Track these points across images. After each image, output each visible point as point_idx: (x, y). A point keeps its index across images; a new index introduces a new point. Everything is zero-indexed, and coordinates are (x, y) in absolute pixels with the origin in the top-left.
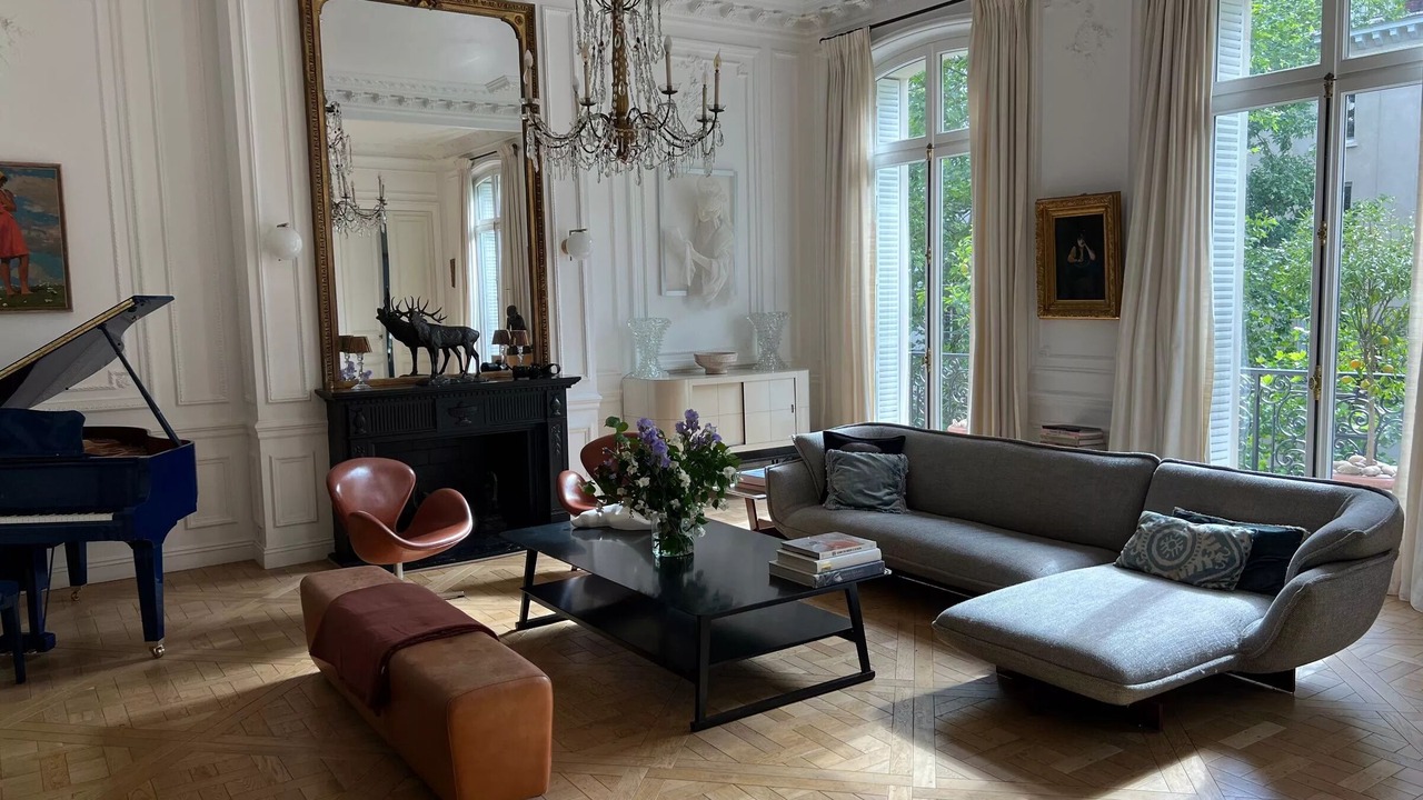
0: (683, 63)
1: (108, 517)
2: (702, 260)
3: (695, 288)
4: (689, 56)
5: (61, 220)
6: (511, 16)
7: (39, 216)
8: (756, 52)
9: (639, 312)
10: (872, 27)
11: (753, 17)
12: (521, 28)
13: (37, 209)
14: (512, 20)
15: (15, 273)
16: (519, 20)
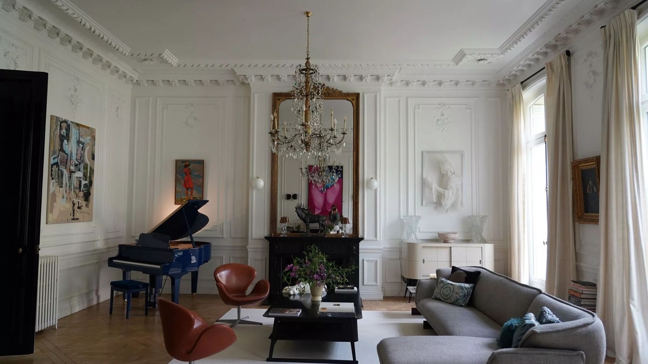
0: (437, 107)
1: (159, 267)
2: (441, 190)
3: (439, 203)
4: (440, 104)
5: (203, 177)
6: (350, 98)
7: (197, 176)
8: (476, 99)
9: (411, 213)
10: (522, 83)
11: (473, 84)
12: (354, 102)
13: (197, 174)
14: (351, 100)
15: (189, 193)
16: (353, 99)
